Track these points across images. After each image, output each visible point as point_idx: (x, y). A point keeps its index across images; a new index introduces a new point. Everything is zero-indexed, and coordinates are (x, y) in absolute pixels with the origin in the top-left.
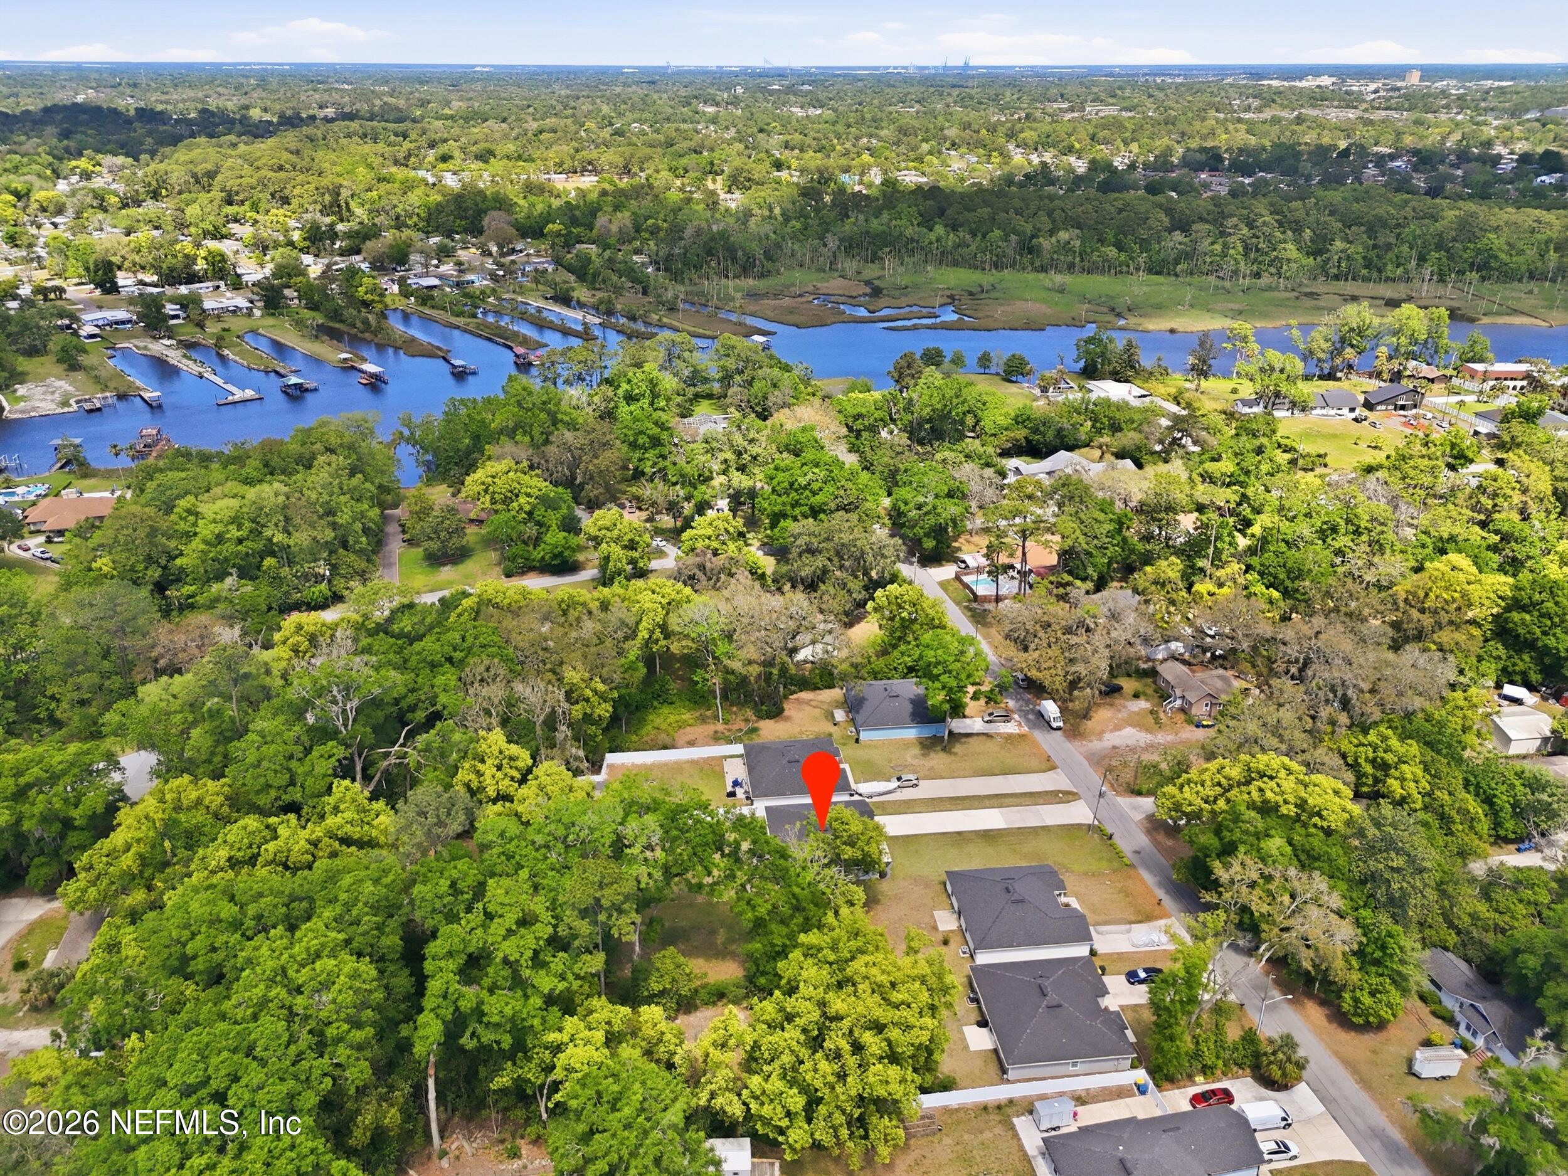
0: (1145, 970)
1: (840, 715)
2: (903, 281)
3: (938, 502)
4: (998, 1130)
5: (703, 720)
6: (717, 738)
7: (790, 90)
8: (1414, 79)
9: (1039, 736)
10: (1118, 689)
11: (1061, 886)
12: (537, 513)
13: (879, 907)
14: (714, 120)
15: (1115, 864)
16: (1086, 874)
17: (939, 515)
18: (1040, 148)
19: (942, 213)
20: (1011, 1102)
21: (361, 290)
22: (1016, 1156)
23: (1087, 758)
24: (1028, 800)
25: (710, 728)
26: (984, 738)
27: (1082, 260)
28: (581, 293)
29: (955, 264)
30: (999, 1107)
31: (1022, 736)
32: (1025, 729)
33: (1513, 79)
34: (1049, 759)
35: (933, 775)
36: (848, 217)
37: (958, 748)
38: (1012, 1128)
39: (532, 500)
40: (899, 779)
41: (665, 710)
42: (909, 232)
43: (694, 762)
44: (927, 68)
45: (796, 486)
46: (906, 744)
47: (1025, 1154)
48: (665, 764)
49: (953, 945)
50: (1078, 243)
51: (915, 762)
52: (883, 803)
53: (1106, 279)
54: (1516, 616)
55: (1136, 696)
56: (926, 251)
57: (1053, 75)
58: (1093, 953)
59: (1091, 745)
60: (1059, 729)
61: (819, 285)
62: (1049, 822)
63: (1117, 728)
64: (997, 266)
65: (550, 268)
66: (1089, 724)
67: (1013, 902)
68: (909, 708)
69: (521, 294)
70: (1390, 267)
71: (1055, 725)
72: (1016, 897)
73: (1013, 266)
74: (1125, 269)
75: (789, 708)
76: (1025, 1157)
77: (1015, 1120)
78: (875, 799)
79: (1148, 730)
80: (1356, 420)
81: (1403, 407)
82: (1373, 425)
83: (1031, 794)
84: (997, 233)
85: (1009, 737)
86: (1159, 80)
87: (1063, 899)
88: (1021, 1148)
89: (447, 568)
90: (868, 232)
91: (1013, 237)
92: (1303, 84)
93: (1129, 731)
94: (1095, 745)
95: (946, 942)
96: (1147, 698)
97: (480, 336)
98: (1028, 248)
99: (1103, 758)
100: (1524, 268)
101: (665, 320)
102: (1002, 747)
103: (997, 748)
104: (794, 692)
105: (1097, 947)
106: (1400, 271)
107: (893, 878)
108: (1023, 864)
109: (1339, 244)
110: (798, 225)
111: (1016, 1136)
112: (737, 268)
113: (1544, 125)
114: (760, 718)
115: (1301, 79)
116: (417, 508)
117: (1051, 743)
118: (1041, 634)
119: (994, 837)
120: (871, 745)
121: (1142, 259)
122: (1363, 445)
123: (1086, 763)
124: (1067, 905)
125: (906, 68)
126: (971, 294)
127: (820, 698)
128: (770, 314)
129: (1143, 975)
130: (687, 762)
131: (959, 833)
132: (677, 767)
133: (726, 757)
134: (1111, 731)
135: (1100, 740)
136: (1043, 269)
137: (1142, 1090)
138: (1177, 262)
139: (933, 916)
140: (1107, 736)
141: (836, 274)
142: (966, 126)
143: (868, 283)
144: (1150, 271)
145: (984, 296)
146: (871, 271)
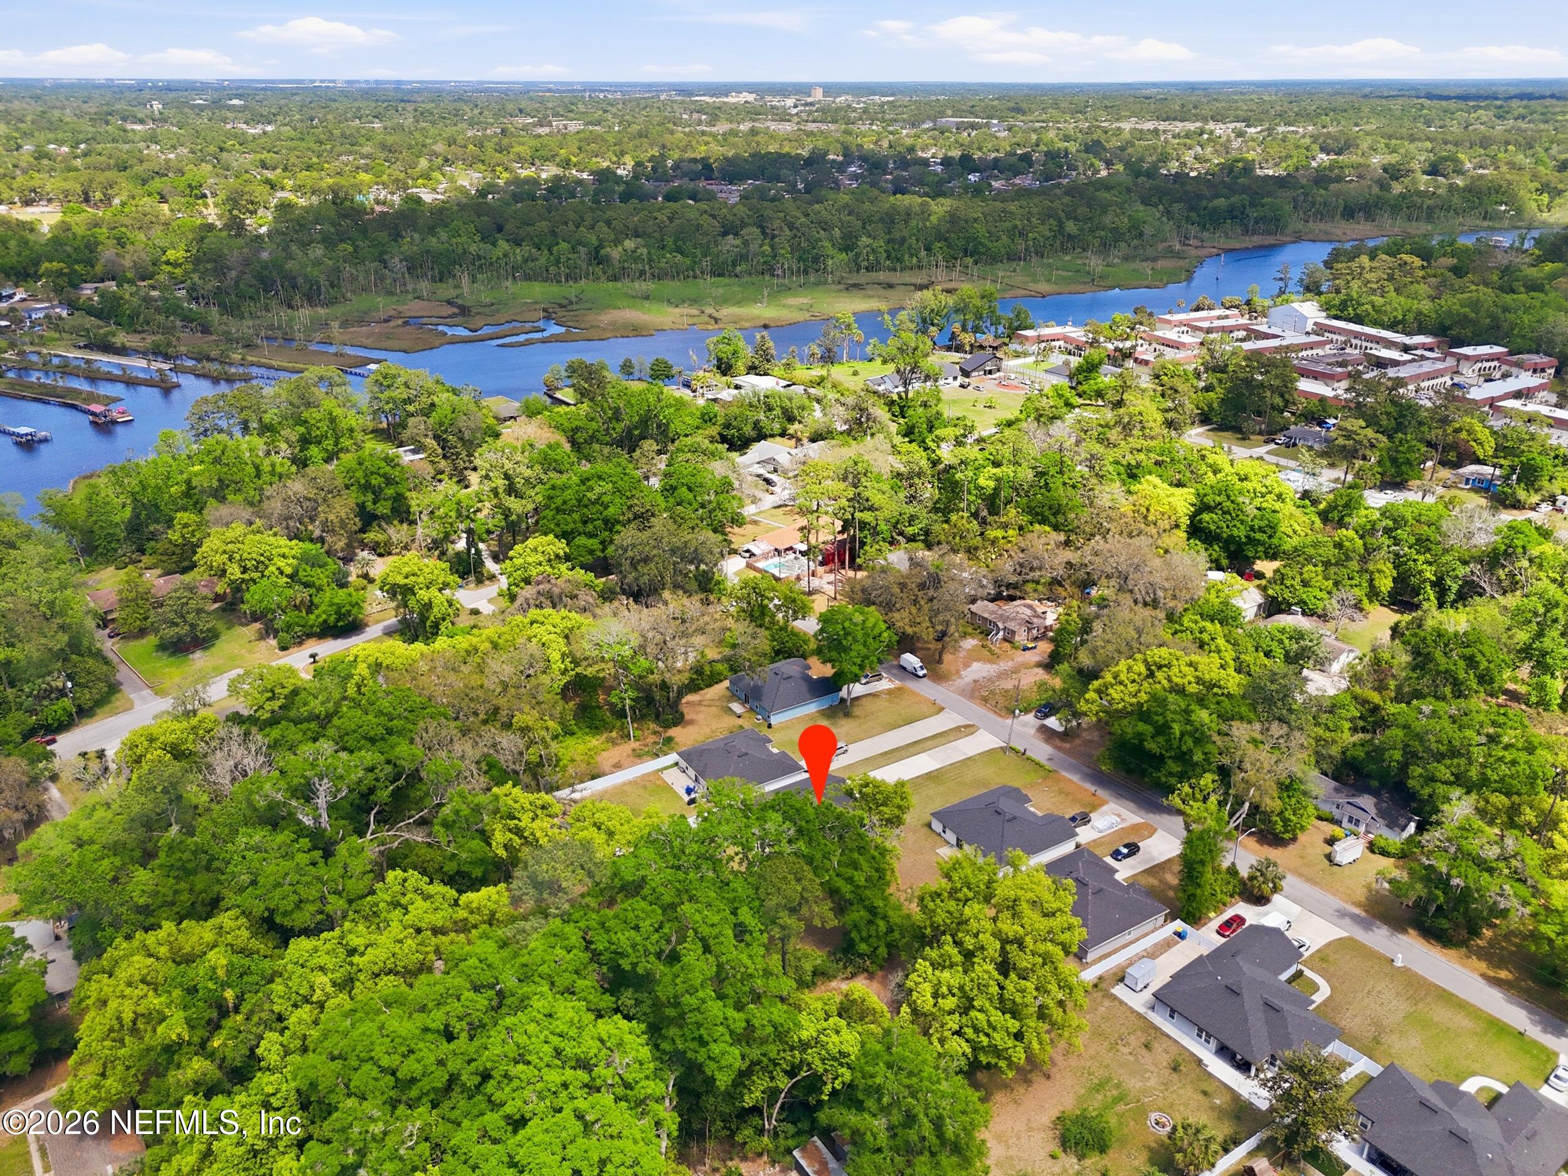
0: (1125, 846)
1: (737, 707)
2: (485, 298)
3: (721, 498)
4: (1107, 1003)
5: (613, 742)
6: (638, 756)
7: (216, 104)
8: (818, 95)
9: (912, 685)
10: (946, 634)
11: (1027, 799)
12: (301, 574)
14: (153, 139)
15: (1042, 773)
18: (538, 163)
20: (1100, 978)
22: (1132, 1017)
23: (962, 695)
24: (941, 740)
25: (626, 748)
26: (870, 698)
27: (651, 267)
28: (121, 338)
29: (528, 278)
30: (1095, 986)
31: (899, 689)
32: (897, 683)
33: (892, 95)
34: (933, 702)
35: (854, 739)
37: (854, 712)
38: (1115, 998)
39: (291, 561)
42: (473, 248)
43: (632, 783)
44: (358, 82)
45: (585, 501)
47: (1138, 1014)
48: (606, 792)
50: (645, 251)
53: (676, 284)
54: (1206, 517)
55: (963, 636)
57: (496, 90)
58: (1079, 844)
59: (957, 683)
60: (925, 676)
61: (400, 308)
63: (967, 665)
64: (572, 276)
65: (64, 314)
66: (943, 667)
67: (1008, 821)
68: (800, 685)
69: (44, 345)
70: (906, 257)
71: (921, 674)
72: (1008, 816)
73: (587, 276)
75: (687, 712)
76: (1140, 1016)
77: (1113, 991)
79: (991, 662)
80: (962, 386)
81: (990, 372)
82: (977, 388)
83: (941, 734)
84: (564, 245)
85: (890, 692)
86: (601, 96)
88: (1132, 1011)
89: (198, 654)
90: (428, 252)
92: (730, 100)
93: (976, 665)
94: (960, 683)
96: (972, 636)
97: (23, 398)
98: (597, 257)
99: (973, 691)
100: (1003, 251)
101: (250, 358)
102: (890, 702)
103: (887, 704)
104: (684, 697)
106: (915, 260)
109: (865, 240)
110: (350, 248)
111: (1121, 1002)
113: (942, 133)
114: (667, 727)
115: (727, 96)
116: (133, 595)
117: (926, 689)
120: (783, 727)
121: (706, 263)
122: (980, 406)
123: (963, 699)
125: (333, 81)
126: (561, 306)
127: (708, 697)
128: (366, 342)
129: (1125, 851)
130: (625, 784)
132: (619, 791)
133: (660, 771)
134: (965, 669)
135: (961, 677)
136: (615, 278)
137: (1181, 936)
138: (734, 265)
139: (938, 854)
140: (964, 673)
141: (410, 296)
142: (452, 141)
143: (449, 302)
144: (713, 274)
145: (575, 307)
146: (446, 290)
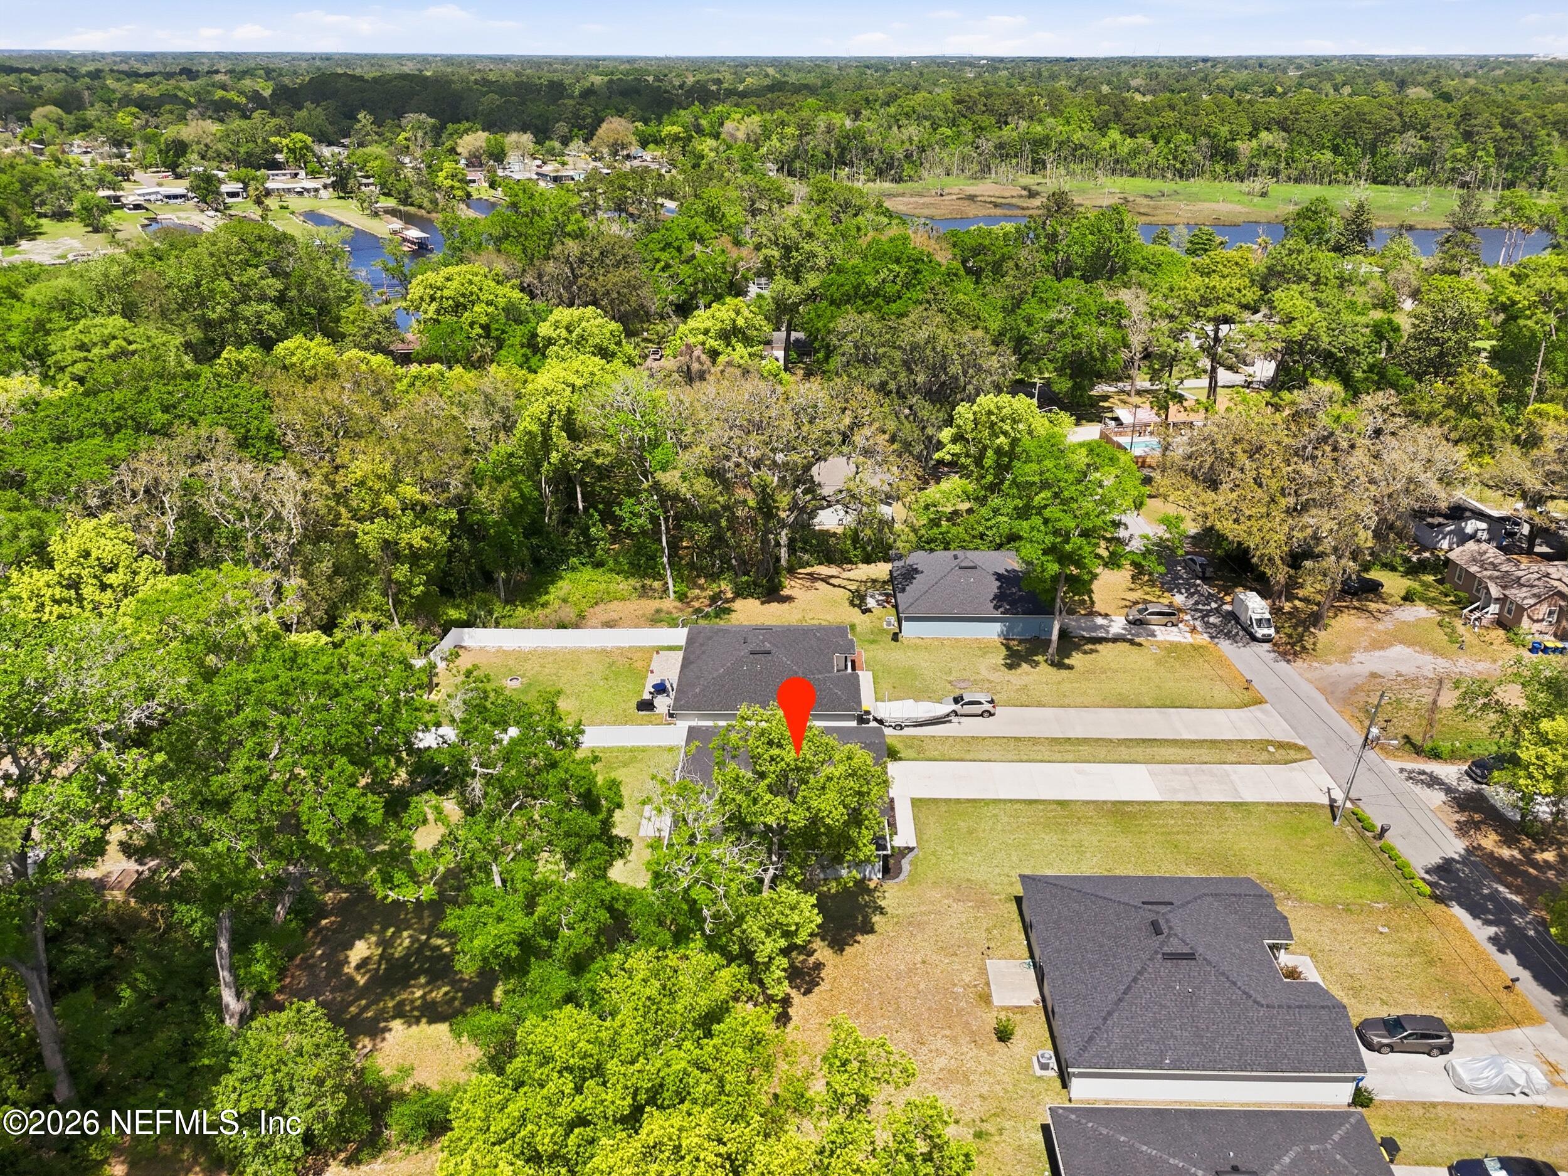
0: (1505, 1165)
1: (875, 599)
2: (1067, 186)
5: (644, 592)
6: (656, 620)
9: (1230, 649)
10: (1374, 588)
11: (1281, 929)
13: (867, 941)
15: (1395, 890)
16: (1331, 906)
17: (1079, 337)
19: (1118, 116)
21: (442, 174)
23: (1322, 690)
24: (1204, 753)
25: (653, 605)
26: (1126, 647)
27: (1288, 167)
29: (1131, 172)
31: (1197, 650)
32: (1203, 639)
34: (1248, 685)
35: (1026, 700)
36: (1006, 123)
37: (1076, 659)
39: (493, 311)
40: (956, 700)
41: (587, 573)
42: (1078, 138)
43: (603, 653)
46: (984, 649)
48: (554, 653)
49: (1019, 1044)
50: (1284, 145)
51: (995, 677)
52: (921, 739)
53: (1317, 187)
55: (1408, 598)
56: (1096, 159)
58: (1361, 1098)
59: (1328, 669)
60: (1267, 639)
62: (1248, 796)
63: (1377, 645)
64: (1182, 174)
66: (1322, 635)
67: (1170, 957)
68: (994, 586)
71: (1260, 632)
72: (1175, 946)
73: (1201, 174)
74: (1341, 176)
75: (791, 587)
78: (907, 732)
79: (1437, 652)
83: (1214, 744)
84: (1184, 135)
85: (1174, 649)
87: (1285, 959)
90: (1029, 137)
91: (1204, 141)
93: (1400, 651)
94: (1336, 669)
95: (1003, 1035)
96: (1431, 603)
98: (1222, 153)
99: (1354, 691)
102: (1159, 663)
103: (1150, 664)
104: (808, 564)
105: (1367, 1083)
107: (913, 880)
108: (1191, 872)
110: (949, 132)
112: (871, 170)
114: (740, 595)
117: (1252, 661)
118: (1243, 459)
119: (1132, 816)
120: (922, 646)
121: (1364, 165)
123: (1321, 699)
124: (1293, 974)
126: (1148, 197)
127: (850, 575)
130: (593, 651)
131: (1062, 803)
132: (574, 657)
133: (658, 650)
134: (1366, 650)
135: (1345, 661)
136: (1239, 177)
138: (1408, 169)
139: (983, 971)
140: (1358, 656)
141: (988, 181)
143: (1024, 187)
144: (1374, 180)
145: (1164, 198)
146: (1030, 180)
